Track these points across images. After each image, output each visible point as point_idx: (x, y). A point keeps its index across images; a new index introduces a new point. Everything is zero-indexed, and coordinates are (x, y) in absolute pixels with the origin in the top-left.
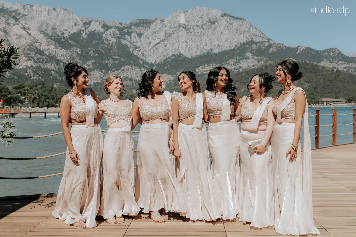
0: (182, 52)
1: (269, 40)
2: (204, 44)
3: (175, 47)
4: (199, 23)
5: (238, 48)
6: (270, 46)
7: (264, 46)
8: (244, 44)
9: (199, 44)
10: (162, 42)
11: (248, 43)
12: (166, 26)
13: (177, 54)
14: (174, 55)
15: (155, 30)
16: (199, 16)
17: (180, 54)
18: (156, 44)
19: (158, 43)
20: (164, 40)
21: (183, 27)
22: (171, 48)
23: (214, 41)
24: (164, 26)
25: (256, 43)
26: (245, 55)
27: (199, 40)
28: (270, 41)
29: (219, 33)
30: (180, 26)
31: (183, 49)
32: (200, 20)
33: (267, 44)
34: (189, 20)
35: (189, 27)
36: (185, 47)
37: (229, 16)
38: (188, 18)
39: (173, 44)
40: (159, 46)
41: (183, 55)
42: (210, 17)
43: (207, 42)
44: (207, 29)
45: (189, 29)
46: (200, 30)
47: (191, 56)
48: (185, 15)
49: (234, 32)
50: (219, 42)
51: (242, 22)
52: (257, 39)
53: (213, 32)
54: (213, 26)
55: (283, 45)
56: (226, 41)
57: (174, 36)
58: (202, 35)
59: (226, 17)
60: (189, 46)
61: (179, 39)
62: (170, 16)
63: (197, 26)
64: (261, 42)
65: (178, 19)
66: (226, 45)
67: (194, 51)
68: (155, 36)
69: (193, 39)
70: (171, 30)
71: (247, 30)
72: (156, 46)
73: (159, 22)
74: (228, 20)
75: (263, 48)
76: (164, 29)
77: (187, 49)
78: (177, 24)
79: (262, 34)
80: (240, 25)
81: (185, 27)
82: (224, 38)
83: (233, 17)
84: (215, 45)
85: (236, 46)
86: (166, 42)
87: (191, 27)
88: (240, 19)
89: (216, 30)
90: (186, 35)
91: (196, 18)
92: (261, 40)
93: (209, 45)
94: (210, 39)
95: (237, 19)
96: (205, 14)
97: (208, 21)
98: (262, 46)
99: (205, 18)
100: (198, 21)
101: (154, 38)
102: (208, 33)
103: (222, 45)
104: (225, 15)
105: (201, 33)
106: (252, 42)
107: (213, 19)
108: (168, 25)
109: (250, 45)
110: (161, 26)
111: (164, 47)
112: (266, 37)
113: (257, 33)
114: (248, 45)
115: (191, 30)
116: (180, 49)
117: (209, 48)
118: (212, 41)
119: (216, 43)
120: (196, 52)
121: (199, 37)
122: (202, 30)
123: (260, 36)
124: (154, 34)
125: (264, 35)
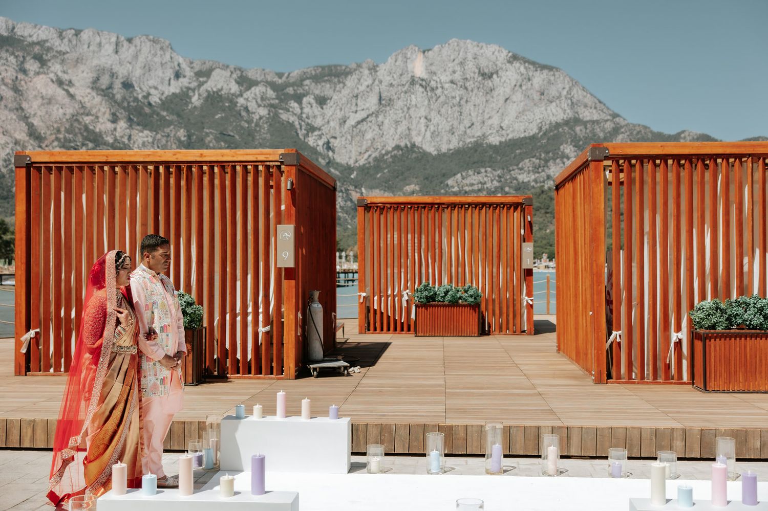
0: (418, 140)
1: (615, 115)
2: (466, 123)
3: (402, 128)
4: (457, 77)
5: (545, 134)
6: (616, 130)
7: (603, 130)
8: (557, 125)
9: (456, 123)
10: (373, 119)
11: (566, 123)
12: (381, 82)
13: (406, 146)
14: (398, 147)
15: (356, 91)
16: (457, 61)
17: (413, 145)
18: (359, 123)
19: (363, 120)
20: (376, 114)
21: (421, 85)
22: (392, 131)
23: (490, 118)
24: (377, 82)
25: (585, 123)
26: (559, 149)
27: (456, 114)
28: (617, 119)
29: (502, 99)
30: (413, 82)
31: (418, 135)
32: (458, 68)
33: (609, 126)
34: (433, 68)
35: (433, 84)
36: (423, 129)
37: (525, 61)
38: (431, 64)
39: (397, 122)
40: (363, 127)
41: (419, 148)
42: (483, 63)
43: (474, 120)
44: (475, 91)
45: (432, 90)
46: (458, 93)
47: (439, 150)
48: (425, 57)
49: (536, 97)
50: (502, 120)
51: (554, 75)
52: (587, 115)
53: (489, 97)
54: (489, 83)
55: (645, 127)
56: (517, 117)
57: (399, 104)
58: (463, 102)
59: (517, 64)
60: (432, 128)
61: (412, 111)
62: (390, 60)
63: (452, 82)
64: (597, 122)
65: (410, 66)
66: (516, 126)
67: (445, 139)
68: (357, 105)
69: (443, 111)
70: (393, 91)
71: (564, 93)
72: (359, 126)
73: (366, 72)
74: (522, 69)
75: (602, 135)
76: (376, 89)
77: (428, 134)
78: (406, 79)
79: (600, 102)
80: (549, 82)
81: (425, 84)
82: (513, 109)
83: (533, 63)
84: (491, 127)
85: (540, 129)
86: (381, 118)
87: (439, 86)
88: (550, 68)
89: (495, 93)
90: (426, 102)
91: (450, 65)
92: (595, 117)
93: (477, 125)
94: (481, 111)
95: (544, 67)
96: (470, 56)
97: (477, 71)
98: (598, 130)
99: (470, 66)
100: (454, 72)
101: (354, 109)
102: (477, 98)
103: (508, 127)
104: (515, 58)
105: (461, 99)
106: (577, 121)
107: (487, 66)
108: (387, 79)
109: (571, 128)
110: (370, 82)
111: (376, 128)
112: (608, 109)
113: (588, 100)
114: (566, 128)
115: (439, 92)
116: (414, 133)
117: (479, 134)
118: (486, 116)
119: (495, 121)
120: (449, 141)
121: (457, 108)
122: (462, 92)
123: (595, 108)
124: (354, 100)
125: (604, 105)
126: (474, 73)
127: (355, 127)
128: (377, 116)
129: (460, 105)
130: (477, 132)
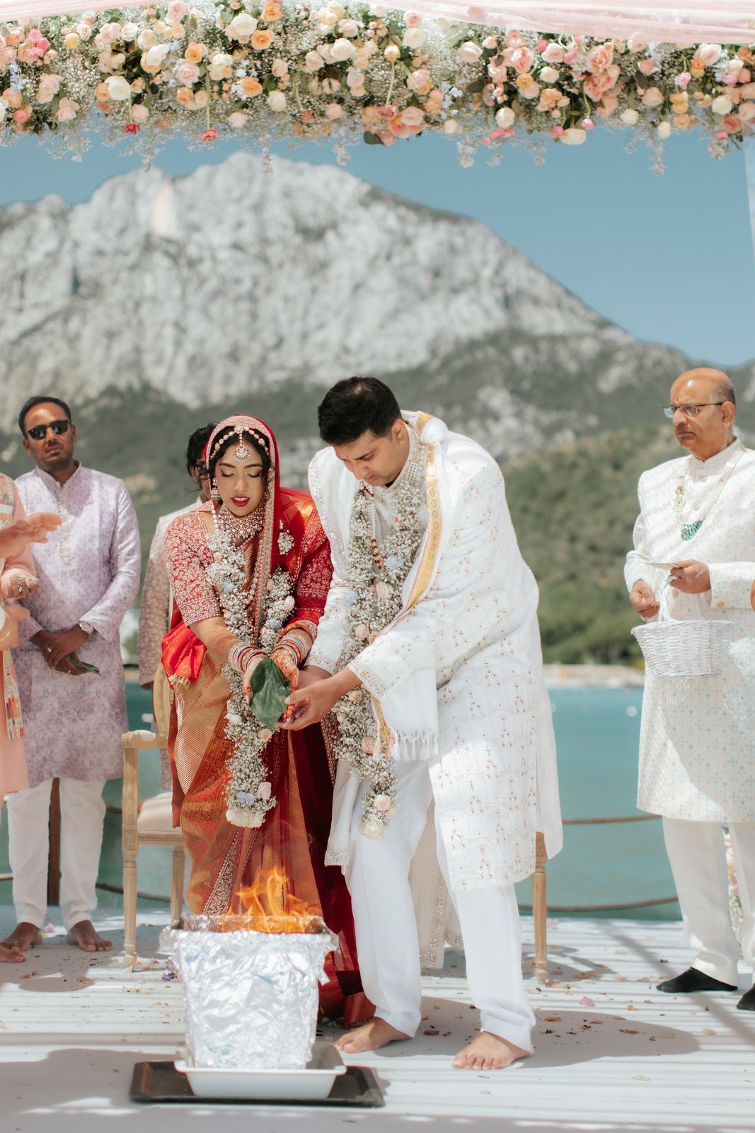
0: (156, 375)
1: (604, 324)
2: (269, 338)
3: (122, 348)
4: (247, 235)
5: (446, 363)
6: (605, 357)
7: (576, 356)
8: (473, 345)
9: (243, 338)
10: (55, 326)
11: (493, 339)
12: (76, 245)
13: (130, 388)
14: (111, 391)
15: (21, 266)
16: (248, 202)
17: (147, 387)
18: (26, 334)
19: (36, 329)
20: (65, 315)
21: (167, 253)
22: (99, 354)
23: (321, 326)
24: (68, 246)
25: (532, 341)
26: (474, 397)
27: (245, 319)
28: (609, 334)
29: (346, 287)
30: (148, 245)
31: (159, 361)
32: (248, 217)
33: (588, 347)
34: (195, 217)
35: (192, 250)
36: (169, 349)
37: (397, 202)
38: (191, 208)
39: (111, 335)
40: (36, 343)
41: (157, 392)
42: (305, 208)
43: (285, 330)
44: (288, 267)
45: (192, 264)
46: (248, 272)
47: (203, 395)
48: (178, 193)
49: (424, 281)
50: (348, 331)
51: (463, 234)
52: (538, 320)
53: (317, 280)
54: (317, 251)
55: (671, 351)
56: (382, 326)
57: (116, 294)
58: (260, 292)
59: (379, 209)
60: (189, 348)
61: (145, 309)
62: (99, 198)
63: (236, 246)
64: (562, 339)
65: (142, 212)
66: (379, 345)
67: (219, 373)
68: (22, 295)
69: (215, 309)
70: (104, 264)
71: (487, 273)
72: (26, 342)
73: (44, 223)
74: (392, 221)
75: (572, 367)
76: (66, 261)
77: (181, 363)
78: (132, 239)
79: (569, 293)
80: (453, 250)
81: (176, 253)
82: (372, 309)
83: (416, 208)
84: (323, 346)
85: (433, 352)
86: (74, 324)
87: (207, 254)
88: (453, 218)
89: (332, 272)
90: (177, 291)
91: (231, 210)
92: (560, 327)
93: (292, 342)
94: (300, 311)
95: (438, 216)
96: (275, 191)
97: (290, 223)
98: (563, 355)
99: (276, 212)
100: (239, 225)
101: (15, 302)
102: (292, 282)
103: (361, 347)
104: (375, 195)
105: (256, 284)
106: (516, 335)
107: (314, 214)
108: (91, 240)
109: (505, 352)
110: (51, 244)
111: (62, 345)
112: (587, 308)
113: (541, 287)
114: (492, 352)
115: (205, 267)
116: (148, 359)
117: (295, 362)
118: (312, 323)
119: (333, 333)
120: (227, 380)
121: (245, 306)
122: (258, 269)
123: (559, 306)
124: (16, 286)
125: (580, 300)
126: (285, 227)
127: (17, 342)
128: (66, 321)
129: (252, 298)
130: (292, 358)
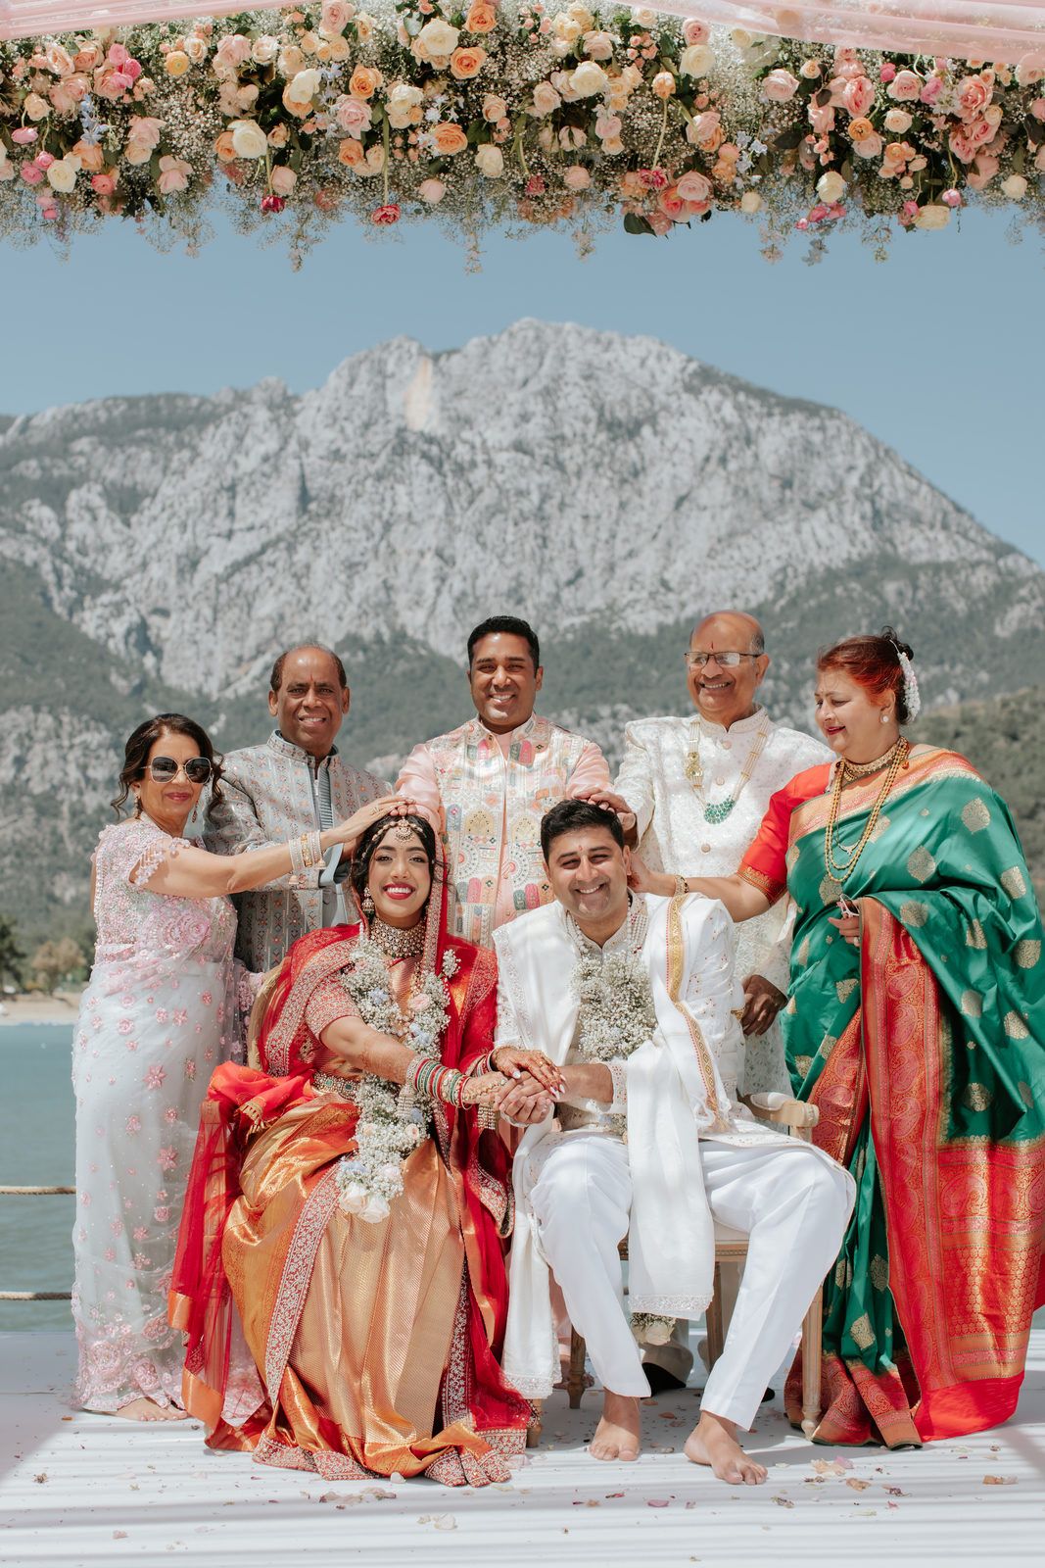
0: (412, 620)
1: (1003, 550)
2: (561, 570)
3: (366, 584)
4: (534, 431)
5: (793, 603)
6: (1004, 592)
7: (965, 592)
8: (832, 577)
9: (528, 570)
10: (279, 555)
11: (858, 570)
12: (305, 445)
13: (378, 639)
14: (352, 641)
15: (230, 473)
16: (534, 386)
17: (400, 636)
18: (237, 567)
19: (250, 560)
20: (290, 541)
21: (425, 456)
22: (336, 593)
23: (632, 554)
24: (293, 446)
25: (912, 572)
27: (531, 544)
28: (1009, 562)
29: (666, 501)
30: (401, 445)
32: (536, 406)
33: (982, 580)
34: (464, 406)
35: (462, 452)
36: (430, 589)
37: (737, 386)
38: (458, 394)
39: (352, 567)
40: (251, 579)
41: (417, 644)
42: (613, 392)
43: (584, 560)
44: (588, 474)
45: (460, 470)
46: (537, 480)
48: (441, 373)
49: (770, 492)
50: (669, 561)
51: (822, 428)
52: (917, 544)
53: (627, 492)
54: (629, 452)
56: (712, 554)
57: (361, 511)
58: (550, 508)
59: (712, 396)
60: (457, 584)
61: (396, 534)
62: (335, 381)
63: (519, 447)
64: (950, 568)
65: (394, 399)
66: (708, 579)
68: (231, 514)
69: (491, 533)
70: (342, 471)
71: (853, 480)
72: (237, 578)
73: (262, 415)
74: (728, 411)
75: (961, 606)
76: (291, 467)
77: (446, 603)
78: (377, 438)
79: (959, 510)
80: (808, 449)
81: (437, 455)
82: (699, 531)
83: (761, 394)
84: (634, 581)
85: (780, 587)
86: (302, 553)
87: (480, 458)
88: (811, 409)
89: (648, 482)
90: (440, 508)
91: (514, 396)
92: (945, 554)
93: (594, 575)
94: (604, 535)
95: (790, 406)
96: (572, 371)
97: (593, 414)
98: (949, 591)
99: (574, 399)
100: (525, 418)
101: (223, 525)
102: (595, 495)
103: (685, 582)
104: (706, 377)
105: (545, 498)
106: (888, 564)
107: (625, 401)
108: (325, 438)
109: (873, 587)
110: (271, 445)
111: (290, 586)
112: (982, 530)
113: (922, 503)
114: (856, 586)
115: (479, 475)
116: (401, 599)
117: (598, 602)
118: (621, 549)
119: (648, 563)
121: (532, 526)
122: (549, 476)
123: (945, 527)
124: (223, 500)
125: (971, 518)
126: (586, 421)
127: (225, 578)
128: (291, 549)
129: (540, 515)
130: (592, 597)
